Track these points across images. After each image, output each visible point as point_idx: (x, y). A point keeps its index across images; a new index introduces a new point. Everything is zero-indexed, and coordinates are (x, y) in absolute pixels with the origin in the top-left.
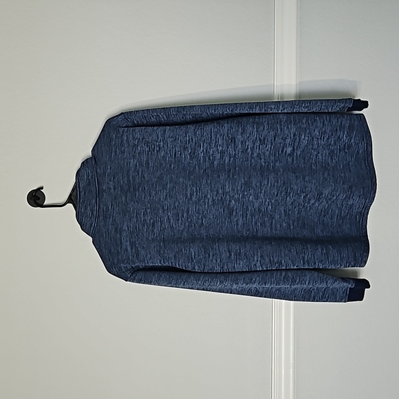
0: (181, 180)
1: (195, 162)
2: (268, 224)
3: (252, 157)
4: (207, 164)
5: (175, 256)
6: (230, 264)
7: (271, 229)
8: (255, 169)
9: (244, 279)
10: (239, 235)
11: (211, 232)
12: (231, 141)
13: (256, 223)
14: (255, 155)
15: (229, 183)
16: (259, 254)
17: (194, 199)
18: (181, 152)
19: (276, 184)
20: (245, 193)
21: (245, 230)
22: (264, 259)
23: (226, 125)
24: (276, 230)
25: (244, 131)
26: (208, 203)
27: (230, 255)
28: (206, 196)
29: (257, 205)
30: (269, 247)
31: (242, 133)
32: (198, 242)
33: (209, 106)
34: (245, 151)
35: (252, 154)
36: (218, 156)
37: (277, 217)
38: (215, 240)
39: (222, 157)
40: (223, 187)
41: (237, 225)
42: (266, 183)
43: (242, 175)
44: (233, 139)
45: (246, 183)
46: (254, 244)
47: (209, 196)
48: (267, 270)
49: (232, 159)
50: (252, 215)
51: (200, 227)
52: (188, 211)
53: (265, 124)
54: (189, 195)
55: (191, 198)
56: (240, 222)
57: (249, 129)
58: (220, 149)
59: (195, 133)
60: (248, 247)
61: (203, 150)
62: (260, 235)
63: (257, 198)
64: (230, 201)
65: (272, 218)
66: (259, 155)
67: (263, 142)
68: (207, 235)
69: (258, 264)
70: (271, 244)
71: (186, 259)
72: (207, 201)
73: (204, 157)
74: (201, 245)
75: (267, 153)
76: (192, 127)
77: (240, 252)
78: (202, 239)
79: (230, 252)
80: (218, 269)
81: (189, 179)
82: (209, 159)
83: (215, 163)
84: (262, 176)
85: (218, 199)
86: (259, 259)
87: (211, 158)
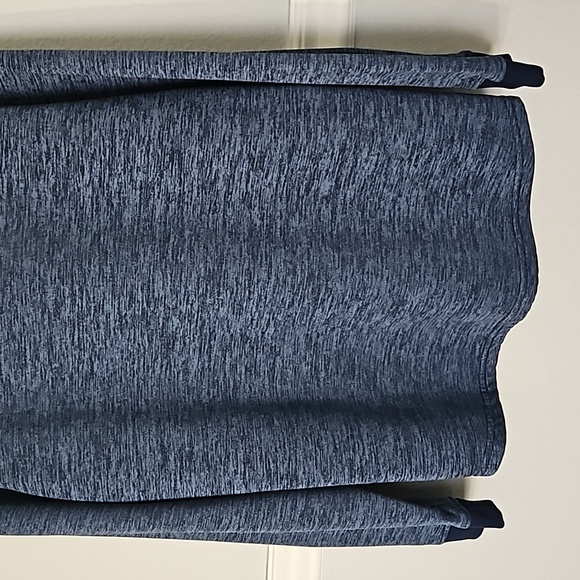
0: (27, 264)
1: (68, 211)
2: (264, 368)
3: (227, 203)
4: (104, 218)
5: (14, 466)
6: (163, 484)
7: (272, 379)
8: (234, 235)
9: (201, 521)
10: (190, 399)
11: (117, 392)
12: (172, 160)
13: (234, 367)
14: (236, 196)
15: (164, 275)
16: (241, 455)
17: (65, 314)
18: (25, 181)
19: (289, 279)
20: (208, 301)
21: (205, 385)
22: (252, 468)
23: (155, 113)
24: (284, 382)
25: (206, 132)
26: (107, 324)
27: (166, 459)
28: (99, 308)
29: (237, 327)
30: (266, 436)
31: (200, 139)
32: (79, 423)
33: (104, 57)
34: (207, 186)
35: (228, 193)
36: (134, 197)
37: (287, 350)
38: (125, 416)
39: (145, 200)
40: (148, 287)
41: (186, 372)
42: (264, 276)
43: (199, 254)
44: (176, 155)
45: (210, 276)
46: (229, 426)
47: (107, 307)
48: (260, 494)
49: (173, 205)
50: (226, 349)
51: (86, 379)
52: (50, 345)
53: (266, 115)
54: (50, 304)
55: (57, 313)
56: (194, 365)
57: (222, 125)
58: (140, 177)
59: (66, 133)
60: (213, 437)
61: (91, 181)
62: (243, 396)
63: (238, 310)
64: (167, 319)
65: (274, 353)
66: (246, 198)
67: (257, 163)
68: (104, 404)
69: (238, 481)
70: (270, 424)
71: (45, 472)
72: (102, 318)
73: (95, 200)
74: (87, 434)
75: (269, 192)
76: (54, 115)
77: (192, 452)
78: (90, 416)
79: (164, 451)
80: (132, 495)
81: (51, 261)
82: (110, 203)
83: (127, 215)
84: (254, 258)
85: (134, 316)
86: (241, 468)
87: (115, 201)
